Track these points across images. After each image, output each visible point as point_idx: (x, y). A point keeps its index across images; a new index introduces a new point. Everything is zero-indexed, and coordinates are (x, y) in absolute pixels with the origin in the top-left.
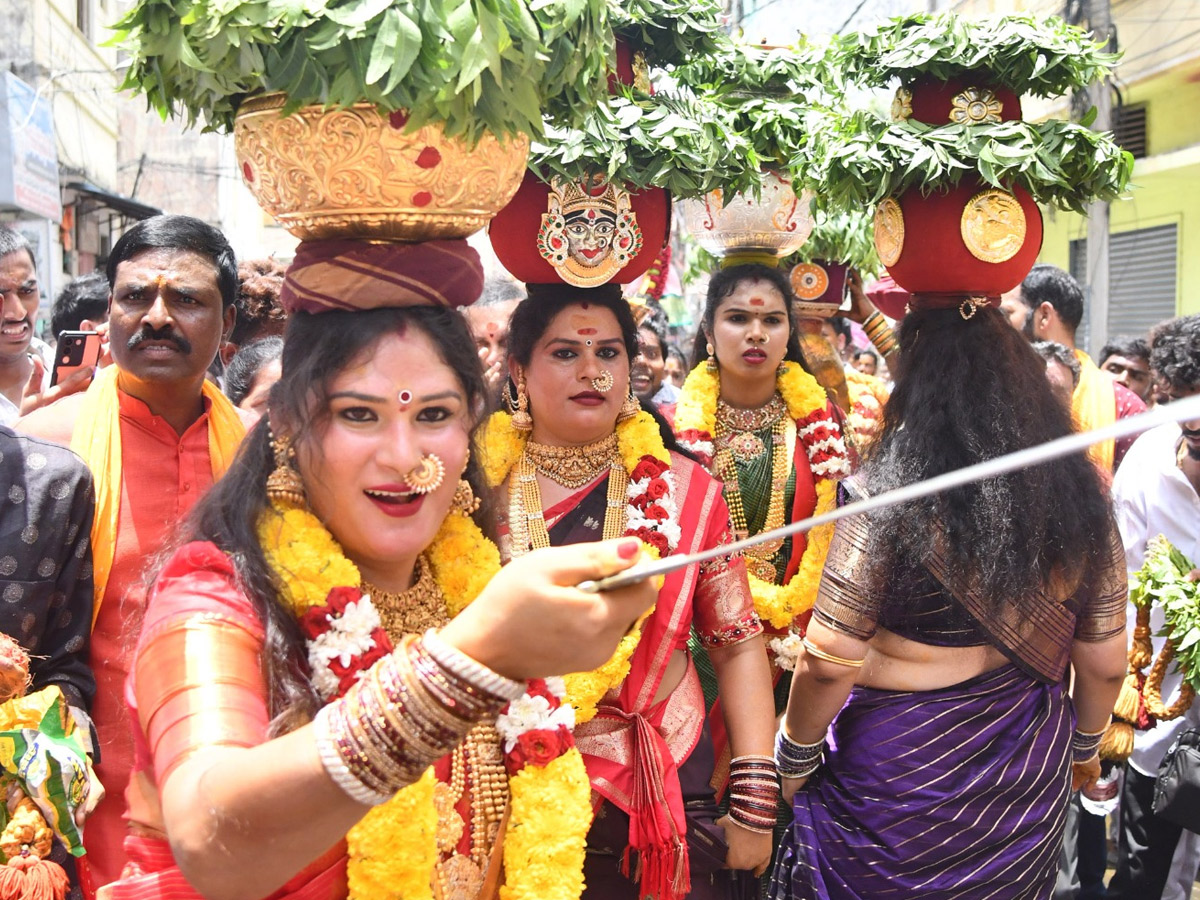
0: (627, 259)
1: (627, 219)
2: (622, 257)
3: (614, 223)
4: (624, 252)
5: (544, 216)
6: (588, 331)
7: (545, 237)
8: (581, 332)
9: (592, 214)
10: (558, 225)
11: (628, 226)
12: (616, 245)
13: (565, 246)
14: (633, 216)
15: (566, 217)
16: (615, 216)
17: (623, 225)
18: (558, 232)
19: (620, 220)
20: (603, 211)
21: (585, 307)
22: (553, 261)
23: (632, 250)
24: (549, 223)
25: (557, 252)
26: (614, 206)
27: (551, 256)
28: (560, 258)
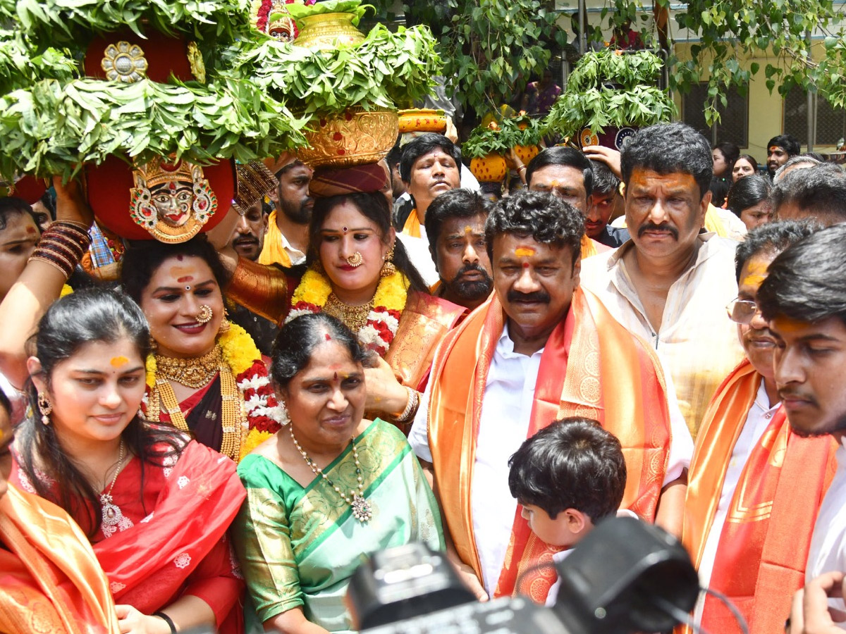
0: (206, 219)
1: (202, 186)
2: (202, 217)
3: (192, 191)
4: (204, 212)
5: (133, 191)
6: (186, 279)
7: (136, 207)
8: (180, 280)
9: (172, 186)
10: (146, 197)
11: (203, 191)
12: (196, 208)
13: (154, 214)
14: (206, 182)
15: (151, 190)
16: (192, 185)
17: (199, 191)
18: (145, 204)
19: (196, 187)
20: (181, 182)
21: (180, 258)
22: (146, 226)
23: (209, 210)
24: (137, 195)
25: (148, 219)
26: (190, 177)
27: (144, 223)
28: (151, 223)
